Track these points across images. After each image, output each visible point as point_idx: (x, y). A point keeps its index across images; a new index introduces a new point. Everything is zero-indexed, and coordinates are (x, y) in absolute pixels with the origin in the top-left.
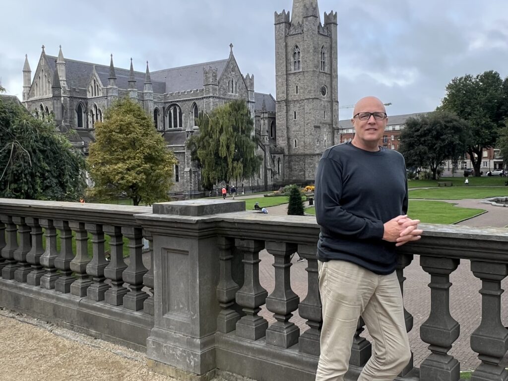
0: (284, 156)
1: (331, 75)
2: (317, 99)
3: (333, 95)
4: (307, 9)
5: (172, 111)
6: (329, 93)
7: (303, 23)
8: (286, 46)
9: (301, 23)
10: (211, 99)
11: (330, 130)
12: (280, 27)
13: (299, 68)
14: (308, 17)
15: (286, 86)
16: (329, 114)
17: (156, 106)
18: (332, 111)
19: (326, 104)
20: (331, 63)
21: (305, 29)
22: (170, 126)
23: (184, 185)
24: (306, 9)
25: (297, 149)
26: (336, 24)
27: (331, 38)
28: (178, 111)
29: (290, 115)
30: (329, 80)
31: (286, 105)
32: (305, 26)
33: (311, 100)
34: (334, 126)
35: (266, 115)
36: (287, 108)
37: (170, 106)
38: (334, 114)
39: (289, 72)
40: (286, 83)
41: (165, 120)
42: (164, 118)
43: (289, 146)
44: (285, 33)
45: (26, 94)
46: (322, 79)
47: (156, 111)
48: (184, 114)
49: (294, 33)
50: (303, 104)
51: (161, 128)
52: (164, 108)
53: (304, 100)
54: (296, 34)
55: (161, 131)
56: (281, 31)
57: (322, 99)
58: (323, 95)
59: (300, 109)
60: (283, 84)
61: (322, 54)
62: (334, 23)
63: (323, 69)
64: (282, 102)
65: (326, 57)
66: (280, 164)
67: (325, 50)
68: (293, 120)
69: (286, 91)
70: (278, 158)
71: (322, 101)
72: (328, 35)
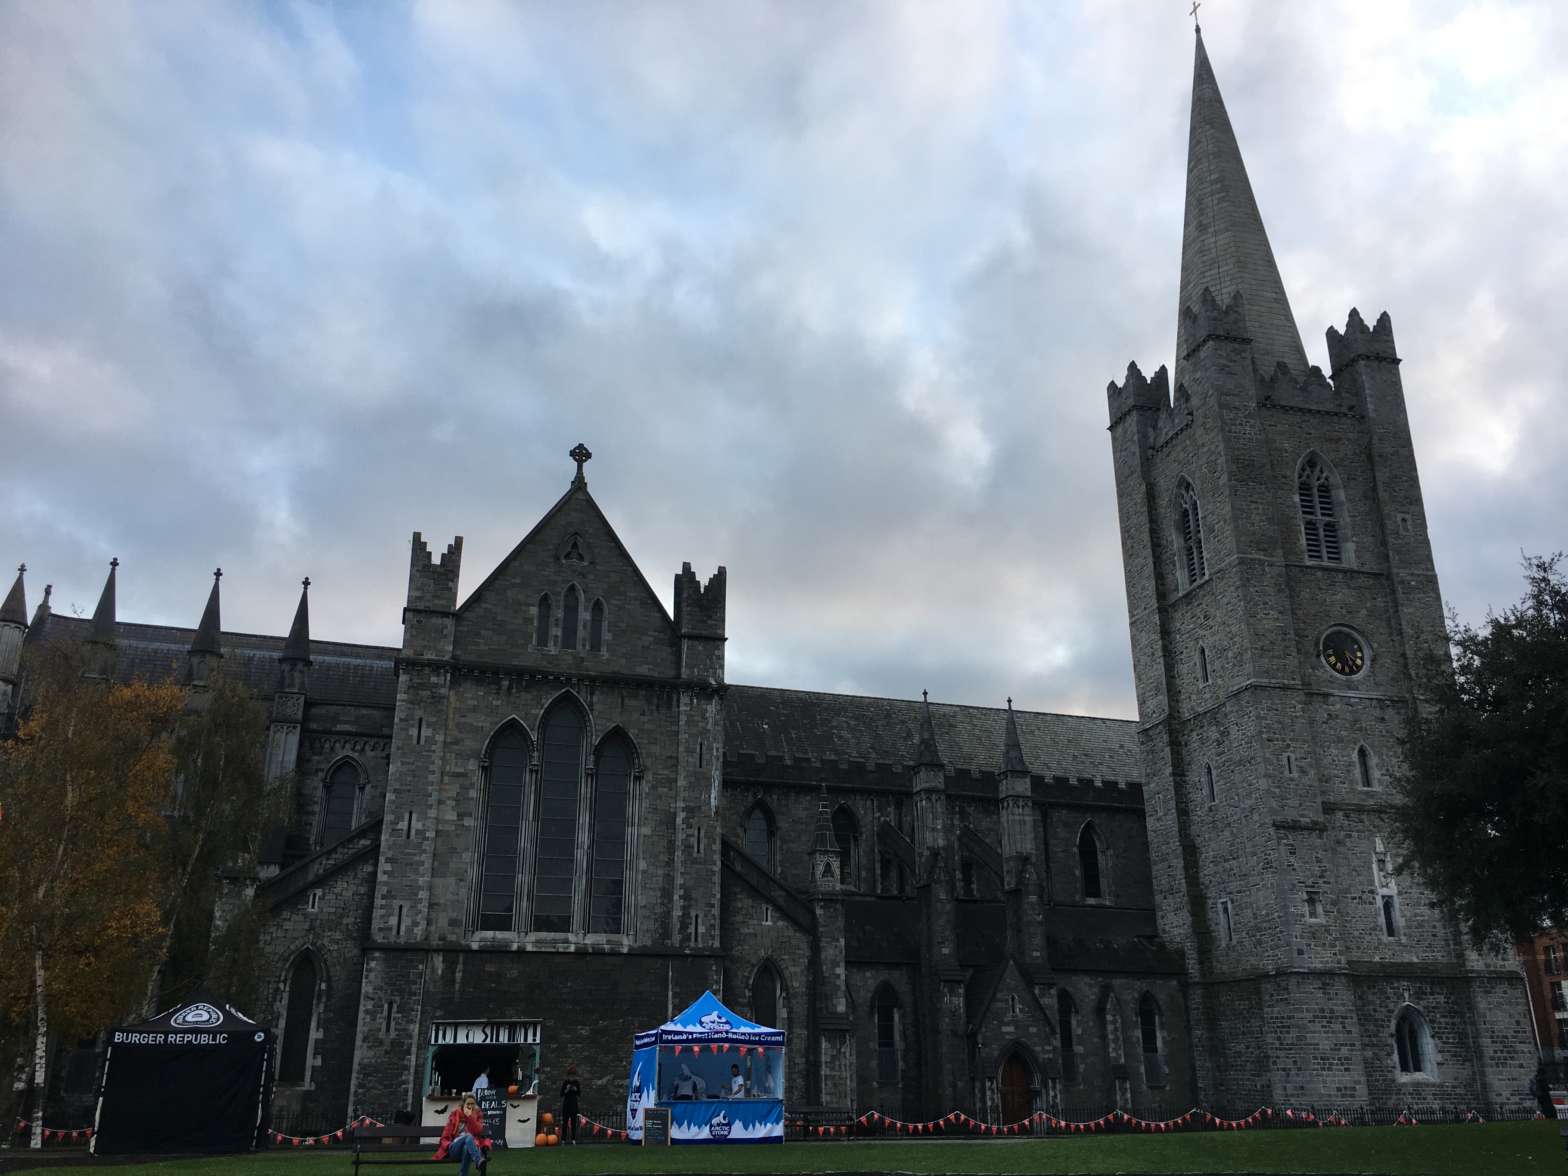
0: (1181, 986)
1: (1383, 577)
2: (1287, 687)
3: (1413, 668)
8: (1151, 496)
13: (1203, 570)
14: (1196, 349)
15: (1161, 660)
19: (1368, 714)
20: (1380, 526)
21: (1195, 402)
25: (1234, 949)
26: (1388, 360)
27: (1360, 418)
29: (1193, 784)
30: (1377, 603)
31: (1176, 745)
32: (1194, 387)
33: (1247, 695)
35: (1021, 785)
36: (1175, 753)
39: (1173, 598)
40: (1164, 647)
43: (1202, 935)
44: (1142, 446)
46: (1321, 596)
49: (1170, 434)
53: (1225, 704)
54: (1176, 435)
56: (1129, 444)
57: (1336, 692)
58: (1342, 672)
59: (1220, 750)
60: (1153, 654)
61: (1309, 489)
62: (1368, 357)
63: (1325, 555)
64: (1158, 731)
65: (1341, 504)
66: (1162, 1029)
67: (1331, 472)
68: (1206, 806)
69: (1164, 683)
70: (1136, 995)
71: (1331, 699)
72: (1344, 410)
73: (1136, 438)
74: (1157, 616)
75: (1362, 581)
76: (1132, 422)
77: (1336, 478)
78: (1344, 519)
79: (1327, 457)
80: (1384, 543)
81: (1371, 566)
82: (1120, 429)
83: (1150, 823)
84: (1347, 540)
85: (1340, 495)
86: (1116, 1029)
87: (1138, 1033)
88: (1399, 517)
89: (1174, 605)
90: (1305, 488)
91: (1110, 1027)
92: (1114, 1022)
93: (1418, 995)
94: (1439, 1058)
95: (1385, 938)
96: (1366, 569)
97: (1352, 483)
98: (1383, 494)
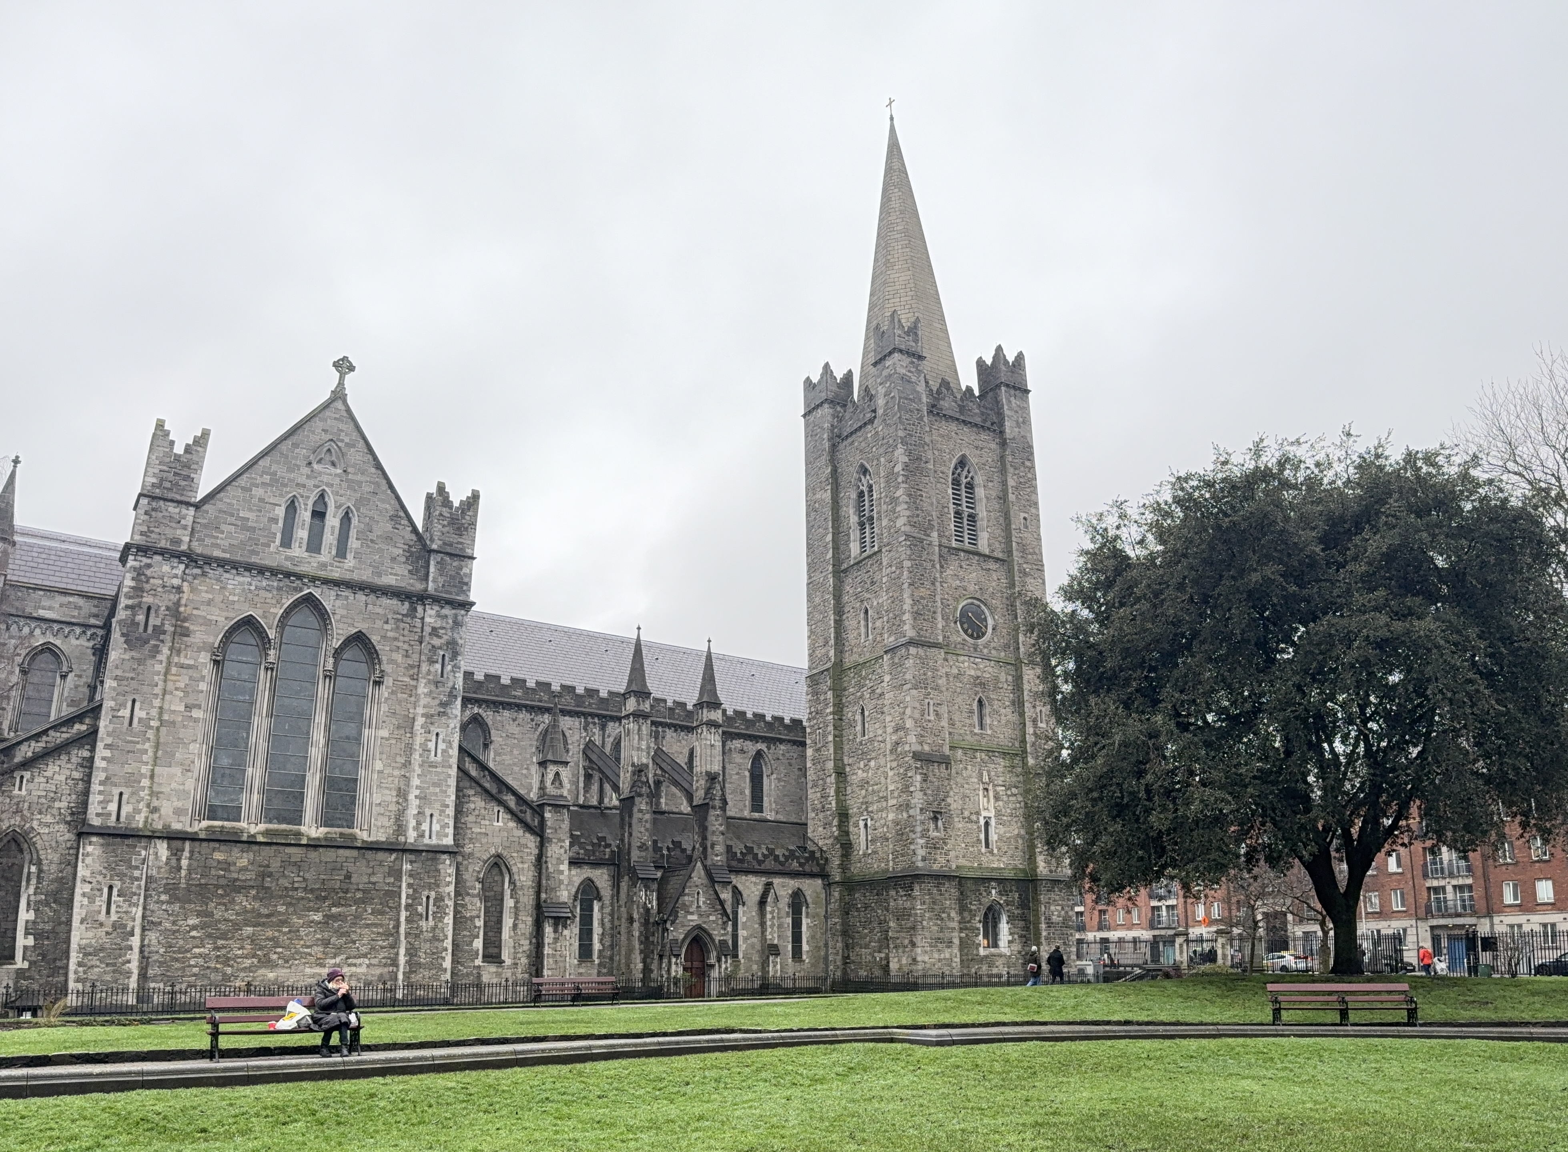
0: (826, 884)
1: (1006, 562)
2: (932, 646)
3: (1022, 638)
4: (883, 335)
6: (1004, 630)
8: (835, 475)
11: (1009, 778)
12: (817, 419)
13: (872, 544)
14: (883, 358)
15: (833, 618)
16: (1006, 712)
18: (1020, 702)
19: (987, 672)
20: (1007, 523)
21: (879, 402)
24: (879, 334)
25: (869, 856)
26: (1021, 389)
27: (1001, 432)
29: (848, 722)
30: (1002, 584)
31: (834, 689)
32: (879, 390)
33: (903, 649)
36: (836, 696)
38: (1030, 714)
39: (844, 564)
40: (836, 607)
43: (845, 846)
44: (832, 436)
46: (962, 573)
49: (854, 427)
50: (882, 672)
53: (882, 657)
54: (860, 428)
56: (819, 430)
57: (966, 652)
58: (971, 636)
60: (825, 612)
61: (959, 485)
62: (1007, 386)
63: (967, 541)
64: (823, 676)
65: (981, 500)
66: (807, 917)
67: (976, 473)
68: (858, 741)
69: (833, 636)
70: (790, 892)
71: (963, 659)
72: (988, 424)
73: (825, 426)
74: (831, 580)
75: (991, 564)
76: (823, 412)
77: (979, 480)
78: (982, 512)
79: (973, 460)
80: (1008, 534)
81: (998, 553)
82: (812, 418)
83: (810, 753)
84: (983, 530)
85: (980, 492)
86: (773, 917)
87: (789, 920)
88: (1023, 515)
89: (846, 571)
90: (956, 482)
91: (769, 916)
92: (772, 912)
93: (1002, 893)
94: (1010, 938)
95: (983, 850)
96: (994, 555)
97: (990, 484)
98: (1010, 495)
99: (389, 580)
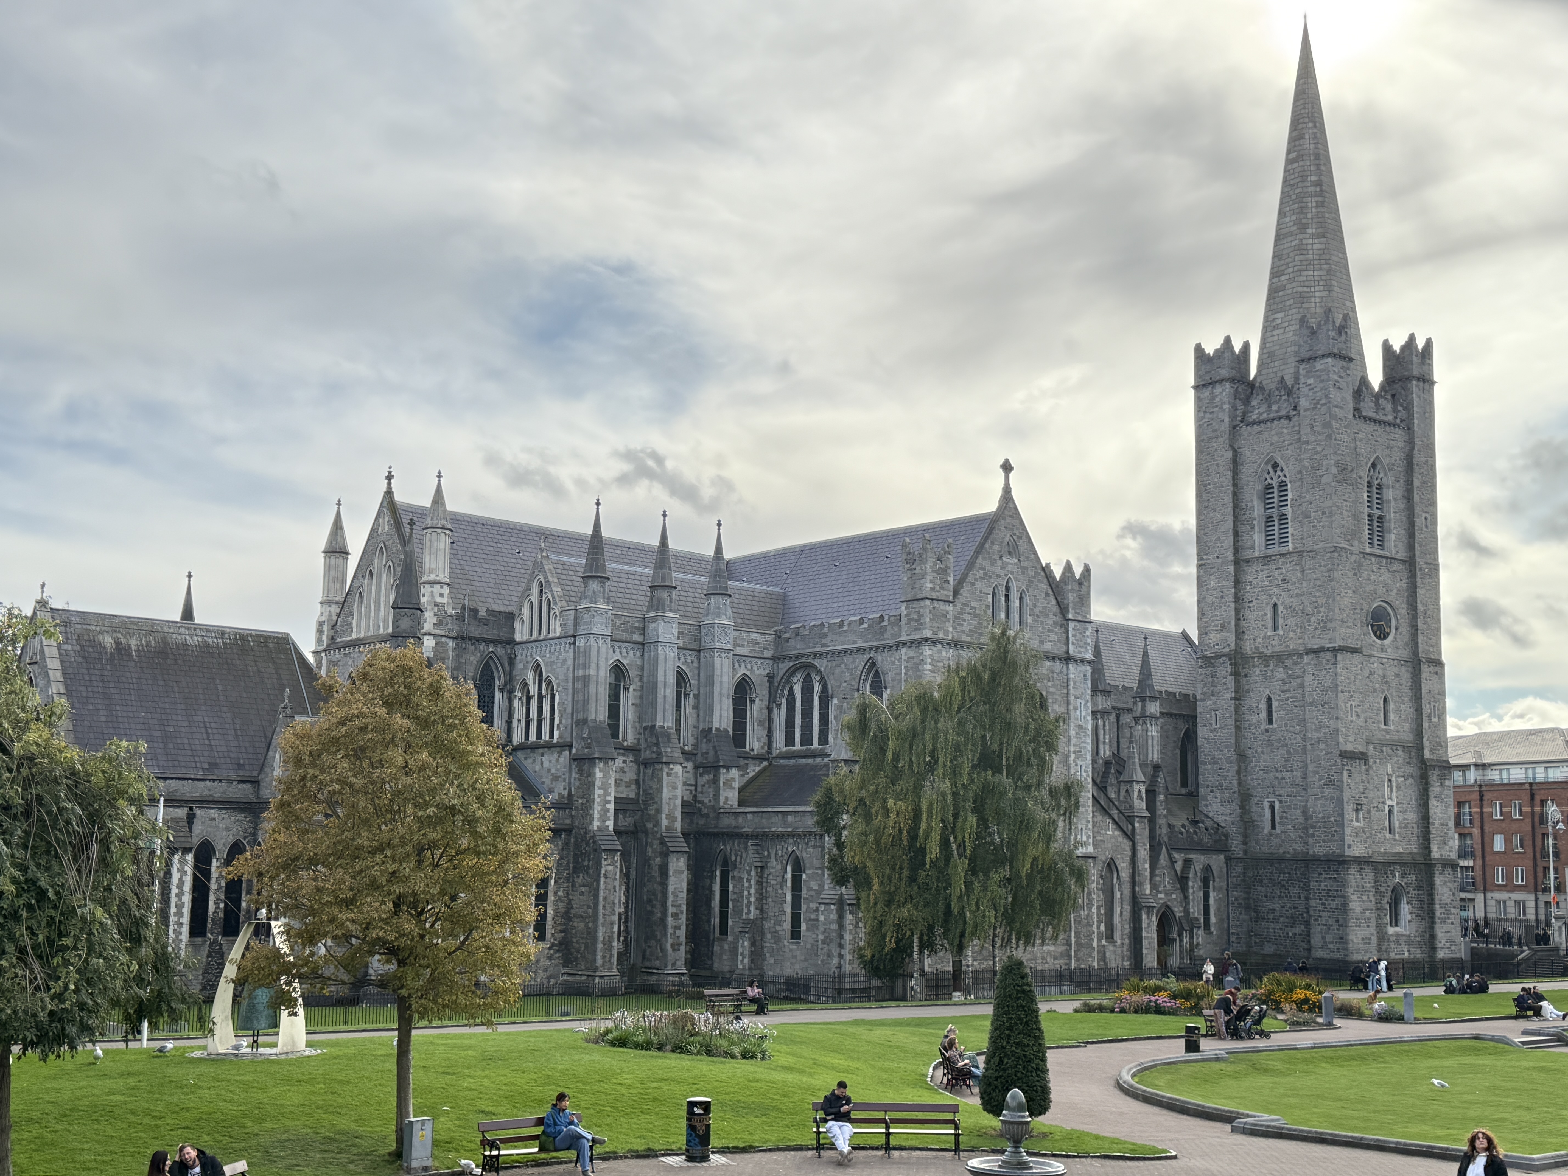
0: (1228, 860)
1: (1410, 563)
2: (1354, 651)
3: (1420, 637)
4: (1313, 333)
5: (797, 689)
6: (1405, 629)
7: (1297, 380)
8: (1236, 463)
9: (1289, 382)
10: (927, 651)
11: (1410, 770)
12: (1213, 397)
13: (1283, 539)
14: (1312, 359)
15: (1233, 605)
16: (1407, 708)
17: (742, 671)
18: (1417, 697)
19: (1391, 671)
20: (1411, 524)
21: (1304, 403)
22: (790, 741)
23: (816, 955)
24: (1306, 332)
25: (1277, 836)
26: (1427, 381)
27: (1409, 429)
28: (817, 688)
29: (1251, 708)
30: (1404, 584)
31: (1236, 674)
32: (1305, 390)
33: (1329, 655)
34: (1427, 754)
35: (1154, 708)
36: (1237, 682)
37: (792, 672)
38: (1426, 710)
39: (1247, 554)
40: (1236, 594)
41: (775, 715)
42: (770, 710)
43: (1247, 823)
44: (1233, 417)
45: (325, 628)
46: (1373, 577)
47: (742, 689)
48: (835, 701)
49: (1265, 415)
50: (1298, 670)
51: (757, 745)
52: (771, 677)
53: (1300, 655)
54: (1273, 419)
55: (759, 758)
56: (1216, 409)
57: (1375, 653)
58: (1379, 638)
59: (1286, 687)
60: (1222, 597)
61: (1372, 487)
62: (1419, 379)
63: (1376, 542)
64: (1221, 660)
65: (1389, 501)
66: (1214, 891)
67: (1386, 474)
68: (1262, 727)
69: (1233, 623)
70: (1203, 866)
71: (1373, 659)
72: (1398, 421)
73: (1226, 407)
74: (1231, 569)
75: (1396, 566)
76: (1224, 392)
77: (1389, 480)
78: (1390, 513)
79: (1385, 462)
80: (1411, 535)
81: (1402, 555)
82: (1207, 393)
83: (1202, 732)
84: (1390, 532)
85: (1389, 494)
86: (1194, 892)
87: (1201, 894)
88: (1424, 515)
89: (1248, 561)
90: (1369, 486)
93: (1402, 876)
94: (1409, 917)
95: (1388, 836)
96: (1399, 556)
97: (1397, 485)
98: (1416, 496)
99: (1048, 646)
